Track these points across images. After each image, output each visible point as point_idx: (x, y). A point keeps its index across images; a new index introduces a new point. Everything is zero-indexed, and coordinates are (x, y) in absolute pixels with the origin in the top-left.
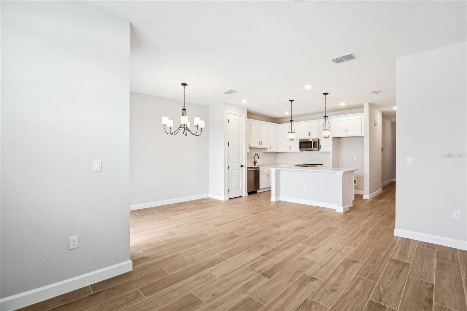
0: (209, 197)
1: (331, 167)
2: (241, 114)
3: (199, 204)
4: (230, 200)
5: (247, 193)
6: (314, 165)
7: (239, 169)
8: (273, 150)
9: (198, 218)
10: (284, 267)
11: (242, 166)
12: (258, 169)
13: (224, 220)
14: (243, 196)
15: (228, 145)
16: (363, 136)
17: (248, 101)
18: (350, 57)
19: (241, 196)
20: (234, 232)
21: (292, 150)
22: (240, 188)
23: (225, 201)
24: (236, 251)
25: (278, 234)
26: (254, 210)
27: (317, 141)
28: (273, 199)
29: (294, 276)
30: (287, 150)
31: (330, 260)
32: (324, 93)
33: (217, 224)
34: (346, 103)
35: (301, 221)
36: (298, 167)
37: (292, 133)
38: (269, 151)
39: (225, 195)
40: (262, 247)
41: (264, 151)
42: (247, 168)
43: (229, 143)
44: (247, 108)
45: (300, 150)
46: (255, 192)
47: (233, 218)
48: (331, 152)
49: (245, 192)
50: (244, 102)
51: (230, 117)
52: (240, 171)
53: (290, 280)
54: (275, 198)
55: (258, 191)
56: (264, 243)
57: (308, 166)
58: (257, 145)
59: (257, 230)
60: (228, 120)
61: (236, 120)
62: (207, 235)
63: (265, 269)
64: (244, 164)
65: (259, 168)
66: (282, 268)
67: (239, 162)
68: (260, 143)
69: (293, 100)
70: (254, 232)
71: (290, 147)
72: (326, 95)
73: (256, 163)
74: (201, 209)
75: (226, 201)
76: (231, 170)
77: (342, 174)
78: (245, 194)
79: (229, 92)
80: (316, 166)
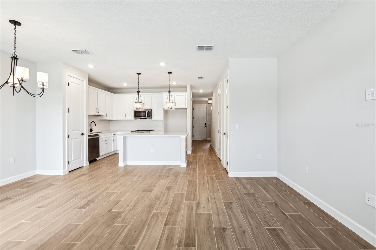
0: (37, 174)
1: (163, 132)
2: (81, 79)
3: (28, 186)
4: (70, 173)
5: (89, 162)
6: (149, 131)
7: (79, 138)
8: (108, 118)
9: (42, 206)
10: (195, 228)
11: (83, 134)
12: (98, 137)
13: (84, 198)
14: (85, 166)
15: (68, 112)
16: (187, 109)
17: (94, 66)
18: (209, 48)
19: (82, 167)
20: (112, 210)
21: (127, 118)
22: (81, 158)
23: (64, 176)
24: (135, 231)
25: (157, 198)
26: (110, 178)
27: (150, 111)
28: (121, 164)
29: (210, 234)
30: (122, 118)
31: (217, 208)
32: (169, 72)
33: (80, 206)
34: (177, 83)
35: (163, 181)
36: (134, 133)
37: (139, 103)
38: (105, 118)
39: (64, 168)
40: (156, 216)
41: (99, 118)
42: (88, 136)
43: (68, 109)
44: (88, 74)
45: (135, 118)
46: (95, 160)
47: (93, 193)
48: (163, 120)
49: (87, 161)
50: (91, 66)
51: (70, 80)
52: (80, 140)
53: (212, 239)
54: (123, 163)
55: (98, 159)
56: (154, 211)
57: (143, 132)
58: (95, 113)
59: (134, 200)
60: (68, 83)
61: (76, 84)
62: (78, 225)
63: (182, 238)
64: (84, 132)
65: (99, 135)
66: (194, 230)
67: (79, 130)
68: (97, 110)
69: (140, 74)
70: (132, 202)
71: (125, 116)
72: (170, 74)
73: (92, 130)
74: (36, 192)
75: (66, 175)
76: (72, 139)
77: (185, 137)
78: (86, 163)
79: (80, 52)
80: (150, 131)
